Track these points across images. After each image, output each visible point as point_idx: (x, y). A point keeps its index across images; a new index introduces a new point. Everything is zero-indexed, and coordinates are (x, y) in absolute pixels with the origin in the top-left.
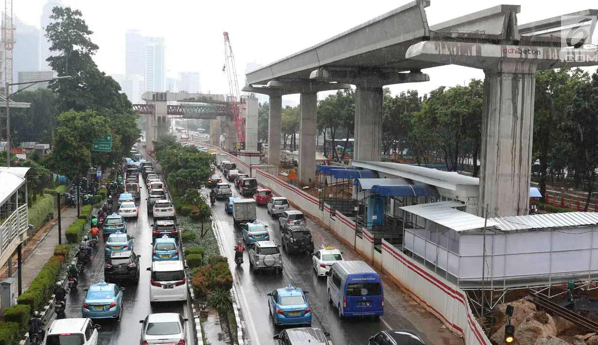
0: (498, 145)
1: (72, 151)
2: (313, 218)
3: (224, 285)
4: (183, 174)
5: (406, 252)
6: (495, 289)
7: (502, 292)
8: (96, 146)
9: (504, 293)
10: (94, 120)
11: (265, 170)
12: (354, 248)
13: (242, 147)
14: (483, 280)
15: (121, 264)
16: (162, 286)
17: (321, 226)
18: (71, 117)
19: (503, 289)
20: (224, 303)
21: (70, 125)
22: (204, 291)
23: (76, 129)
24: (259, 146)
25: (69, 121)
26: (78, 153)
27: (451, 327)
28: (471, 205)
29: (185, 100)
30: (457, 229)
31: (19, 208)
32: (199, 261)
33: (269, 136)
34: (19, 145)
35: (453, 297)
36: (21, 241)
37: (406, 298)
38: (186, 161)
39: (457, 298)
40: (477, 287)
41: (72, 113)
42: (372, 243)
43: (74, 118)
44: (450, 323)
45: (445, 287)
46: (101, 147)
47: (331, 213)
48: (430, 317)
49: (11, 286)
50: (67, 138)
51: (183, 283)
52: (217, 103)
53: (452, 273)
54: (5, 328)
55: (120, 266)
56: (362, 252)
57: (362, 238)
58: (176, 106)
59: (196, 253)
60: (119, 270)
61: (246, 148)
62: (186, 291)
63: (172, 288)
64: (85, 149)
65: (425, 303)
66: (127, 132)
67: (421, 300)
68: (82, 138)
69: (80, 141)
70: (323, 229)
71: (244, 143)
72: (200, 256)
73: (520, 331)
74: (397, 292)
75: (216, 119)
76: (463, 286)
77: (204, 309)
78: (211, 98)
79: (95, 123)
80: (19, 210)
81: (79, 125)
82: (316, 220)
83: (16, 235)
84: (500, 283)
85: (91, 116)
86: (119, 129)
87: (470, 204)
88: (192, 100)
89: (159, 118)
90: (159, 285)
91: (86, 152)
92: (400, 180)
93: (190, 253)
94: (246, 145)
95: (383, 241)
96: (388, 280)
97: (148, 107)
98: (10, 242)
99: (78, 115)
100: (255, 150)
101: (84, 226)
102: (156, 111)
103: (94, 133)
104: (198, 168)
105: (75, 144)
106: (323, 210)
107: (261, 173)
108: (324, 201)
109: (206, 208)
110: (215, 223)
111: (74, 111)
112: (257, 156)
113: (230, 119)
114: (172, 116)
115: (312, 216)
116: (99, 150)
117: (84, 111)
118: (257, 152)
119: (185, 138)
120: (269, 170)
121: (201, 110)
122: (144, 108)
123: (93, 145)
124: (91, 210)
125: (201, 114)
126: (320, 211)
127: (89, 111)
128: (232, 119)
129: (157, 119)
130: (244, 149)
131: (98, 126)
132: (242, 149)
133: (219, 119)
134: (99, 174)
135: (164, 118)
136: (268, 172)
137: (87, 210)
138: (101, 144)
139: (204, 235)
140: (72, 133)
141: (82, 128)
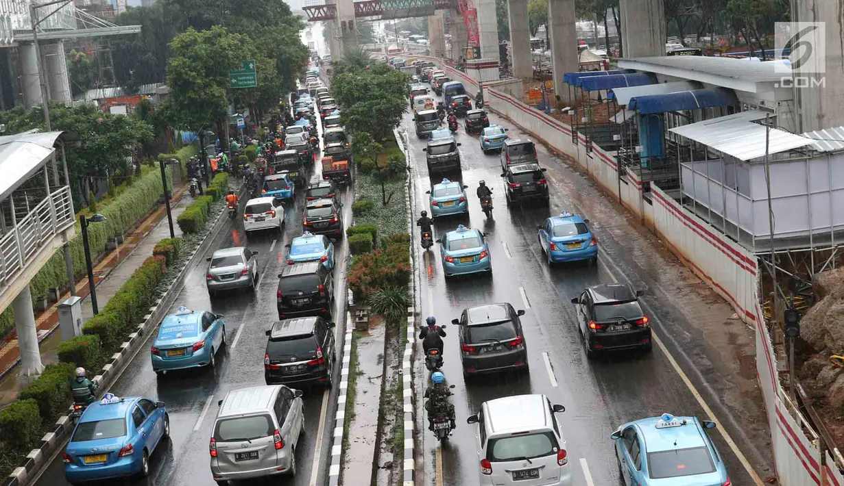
0: (813, 10)
1: (196, 93)
2: (566, 157)
3: (397, 278)
4: (360, 110)
5: (686, 201)
6: (818, 248)
7: (830, 252)
8: (234, 81)
9: (834, 253)
10: (224, 41)
11: (503, 88)
12: (618, 201)
13: (475, 55)
14: (772, 237)
17: (576, 170)
18: (189, 41)
19: (831, 246)
20: (395, 307)
21: (190, 52)
22: (364, 290)
23: (196, 58)
24: (503, 50)
25: (186, 46)
26: (206, 94)
27: (743, 315)
28: (784, 114)
30: (743, 158)
31: (53, 194)
32: (368, 243)
33: (511, 33)
34: (137, 91)
35: (743, 266)
36: (64, 242)
37: (686, 274)
38: (366, 87)
39: (747, 268)
40: (786, 248)
41: (191, 33)
42: (639, 189)
43: (195, 42)
44: (742, 309)
45: (733, 253)
46: (242, 81)
47: (587, 146)
48: (715, 302)
49: (72, 308)
50: (187, 74)
53: (746, 228)
54: (54, 372)
56: (629, 206)
57: (627, 184)
58: (370, 2)
59: (363, 232)
61: (482, 55)
64: (215, 87)
65: (711, 279)
66: (285, 52)
67: (705, 275)
68: (210, 71)
69: (207, 76)
70: (578, 173)
71: (478, 48)
72: (369, 237)
73: (831, 316)
74: (673, 265)
75: (433, 14)
76: (761, 248)
77: (361, 318)
79: (226, 46)
80: (53, 196)
81: (204, 52)
82: (570, 161)
83: (52, 234)
84: (826, 237)
85: (220, 35)
86: (272, 50)
87: (782, 113)
89: (344, 24)
91: (217, 90)
92: (682, 83)
93: (354, 232)
94: (482, 51)
95: (653, 186)
96: (663, 246)
97: (325, 9)
98: (39, 246)
99: (200, 36)
100: (495, 57)
101: (212, 206)
102: (338, 13)
103: (227, 60)
104: (382, 97)
105: (199, 81)
106: (577, 144)
107: (494, 94)
108: (577, 129)
109: (396, 159)
110: (412, 181)
111: (194, 30)
112: (497, 66)
113: (455, 12)
114: (369, 18)
115: (564, 154)
116: (239, 85)
117: (209, 29)
118: (499, 61)
119: (394, 51)
120: (509, 87)
121: (410, 4)
122: (321, 10)
123: (228, 79)
124: (226, 181)
125: (410, 10)
126: (574, 146)
127: (216, 29)
128: (458, 13)
129: (340, 26)
130: (479, 57)
131: (231, 50)
132: (476, 58)
133: (440, 14)
134: (241, 123)
135: (351, 23)
136: (506, 91)
137: (218, 181)
138: (241, 76)
139: (388, 203)
140: (193, 64)
141: (207, 55)
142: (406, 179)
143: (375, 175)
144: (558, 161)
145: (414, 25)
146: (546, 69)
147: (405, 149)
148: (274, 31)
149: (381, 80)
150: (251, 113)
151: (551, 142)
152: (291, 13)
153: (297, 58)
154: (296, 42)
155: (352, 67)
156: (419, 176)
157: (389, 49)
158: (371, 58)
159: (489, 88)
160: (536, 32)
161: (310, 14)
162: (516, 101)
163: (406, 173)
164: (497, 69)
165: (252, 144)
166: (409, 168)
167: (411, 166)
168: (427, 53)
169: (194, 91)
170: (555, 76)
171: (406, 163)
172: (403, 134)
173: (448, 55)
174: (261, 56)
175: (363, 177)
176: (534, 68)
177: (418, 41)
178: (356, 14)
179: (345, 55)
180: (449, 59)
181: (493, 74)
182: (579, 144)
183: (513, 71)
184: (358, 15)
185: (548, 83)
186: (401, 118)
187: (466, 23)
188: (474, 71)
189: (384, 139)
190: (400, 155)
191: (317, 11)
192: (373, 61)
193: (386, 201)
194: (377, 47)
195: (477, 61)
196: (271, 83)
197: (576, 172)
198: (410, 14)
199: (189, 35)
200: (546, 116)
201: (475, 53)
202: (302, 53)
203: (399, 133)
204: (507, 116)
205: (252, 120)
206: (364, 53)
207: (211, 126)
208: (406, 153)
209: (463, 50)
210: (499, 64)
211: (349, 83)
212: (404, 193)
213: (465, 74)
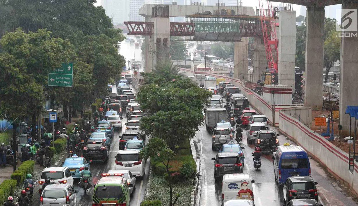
1: (17, 86)
2: (342, 181)
4: (160, 118)
8: (52, 80)
10: (48, 44)
11: (293, 113)
13: (273, 81)
15: (94, 147)
16: (124, 165)
17: (349, 194)
18: (16, 40)
21: (15, 49)
23: (21, 55)
25: (13, 44)
26: (25, 88)
29: (198, 15)
33: (306, 65)
38: (168, 99)
41: (19, 33)
43: (20, 41)
46: (59, 80)
50: (10, 69)
51: (140, 163)
52: (242, 19)
55: (94, 148)
58: (185, 24)
60: (93, 151)
61: (279, 82)
62: (141, 170)
63: (131, 166)
64: (34, 83)
66: (102, 59)
69: (28, 73)
70: (350, 198)
71: (276, 75)
75: (240, 41)
78: (233, 11)
79: (49, 48)
81: (28, 51)
85: (44, 38)
86: (90, 56)
88: (207, 14)
89: (159, 40)
90: (121, 164)
91: (34, 86)
94: (279, 77)
97: (144, 25)
99: (26, 36)
100: (290, 84)
101: (15, 190)
102: (155, 30)
103: (48, 61)
104: (182, 109)
105: (20, 76)
106: (353, 171)
107: (285, 117)
108: (355, 157)
109: (187, 166)
110: (200, 187)
111: (21, 31)
112: (291, 93)
113: (260, 41)
114: (183, 38)
115: (340, 178)
116: (56, 84)
117: (35, 31)
118: (293, 88)
119: (203, 69)
120: (298, 113)
121: (220, 29)
122: (140, 26)
123: (47, 77)
124: (32, 168)
125: (220, 34)
126: (350, 173)
127: (41, 31)
128: (263, 42)
129: (155, 42)
130: (276, 82)
131: (53, 52)
132: (273, 83)
133: (246, 41)
134: (53, 118)
135: (165, 40)
136: (295, 115)
137: (24, 167)
138: (60, 76)
139: (174, 204)
140: (17, 61)
141: (31, 54)
142: (194, 185)
143: (167, 178)
144: (335, 184)
145: (223, 48)
146: (335, 100)
147: (198, 158)
148: (95, 40)
149: (182, 94)
150: (65, 110)
151: (330, 166)
152: (112, 25)
153: (112, 65)
154: (113, 51)
155: (160, 80)
156: (206, 183)
157: (198, 67)
158: (179, 73)
159: (281, 112)
160: (331, 66)
161: (130, 29)
162: (303, 125)
163: (195, 179)
164: (291, 95)
165: (61, 137)
166: (199, 175)
167: (201, 174)
168: (231, 74)
169: (15, 84)
170: (341, 107)
171: (196, 170)
172: (198, 144)
173: (249, 78)
174: (80, 61)
175: (156, 178)
176: (325, 98)
177: (212, 60)
178: (171, 32)
179: (156, 68)
180: (250, 82)
181: (286, 100)
182: (354, 170)
183: (305, 99)
184: (172, 34)
185: (335, 113)
186: (197, 130)
187: (268, 51)
188: (270, 94)
189: (177, 147)
190: (191, 162)
191: (137, 26)
192: (181, 76)
193: (173, 202)
194: (188, 64)
195: (273, 86)
196: (86, 85)
197: (350, 196)
198: (219, 38)
199: (17, 35)
200: (328, 142)
201: (273, 79)
202: (117, 62)
203: (195, 142)
204: (293, 138)
205: (65, 116)
206: (174, 69)
207: (26, 117)
208: (198, 162)
209: (262, 75)
210: (293, 91)
211: (154, 93)
212: (190, 197)
213: (261, 97)
